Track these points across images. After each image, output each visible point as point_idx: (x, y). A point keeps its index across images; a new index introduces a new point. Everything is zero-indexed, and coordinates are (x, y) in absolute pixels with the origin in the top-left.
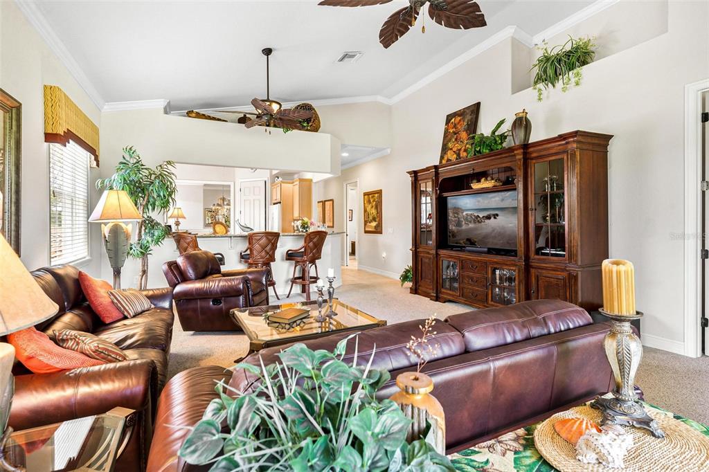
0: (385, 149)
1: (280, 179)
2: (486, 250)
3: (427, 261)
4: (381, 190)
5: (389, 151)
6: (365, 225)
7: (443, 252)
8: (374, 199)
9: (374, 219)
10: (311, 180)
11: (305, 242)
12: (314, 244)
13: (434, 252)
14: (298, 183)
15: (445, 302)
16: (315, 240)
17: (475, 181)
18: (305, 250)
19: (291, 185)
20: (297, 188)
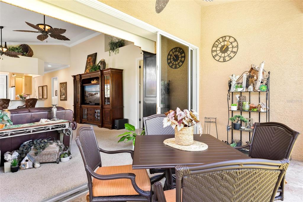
0: (67, 65)
1: (15, 75)
2: (94, 104)
3: (79, 109)
4: (67, 82)
5: (69, 66)
6: (60, 97)
7: (83, 106)
8: (64, 85)
9: (64, 95)
10: (32, 77)
11: (26, 103)
12: (31, 103)
13: (80, 106)
14: (24, 77)
15: (83, 124)
16: (31, 102)
17: (92, 81)
18: (26, 106)
19: (21, 78)
20: (24, 80)
